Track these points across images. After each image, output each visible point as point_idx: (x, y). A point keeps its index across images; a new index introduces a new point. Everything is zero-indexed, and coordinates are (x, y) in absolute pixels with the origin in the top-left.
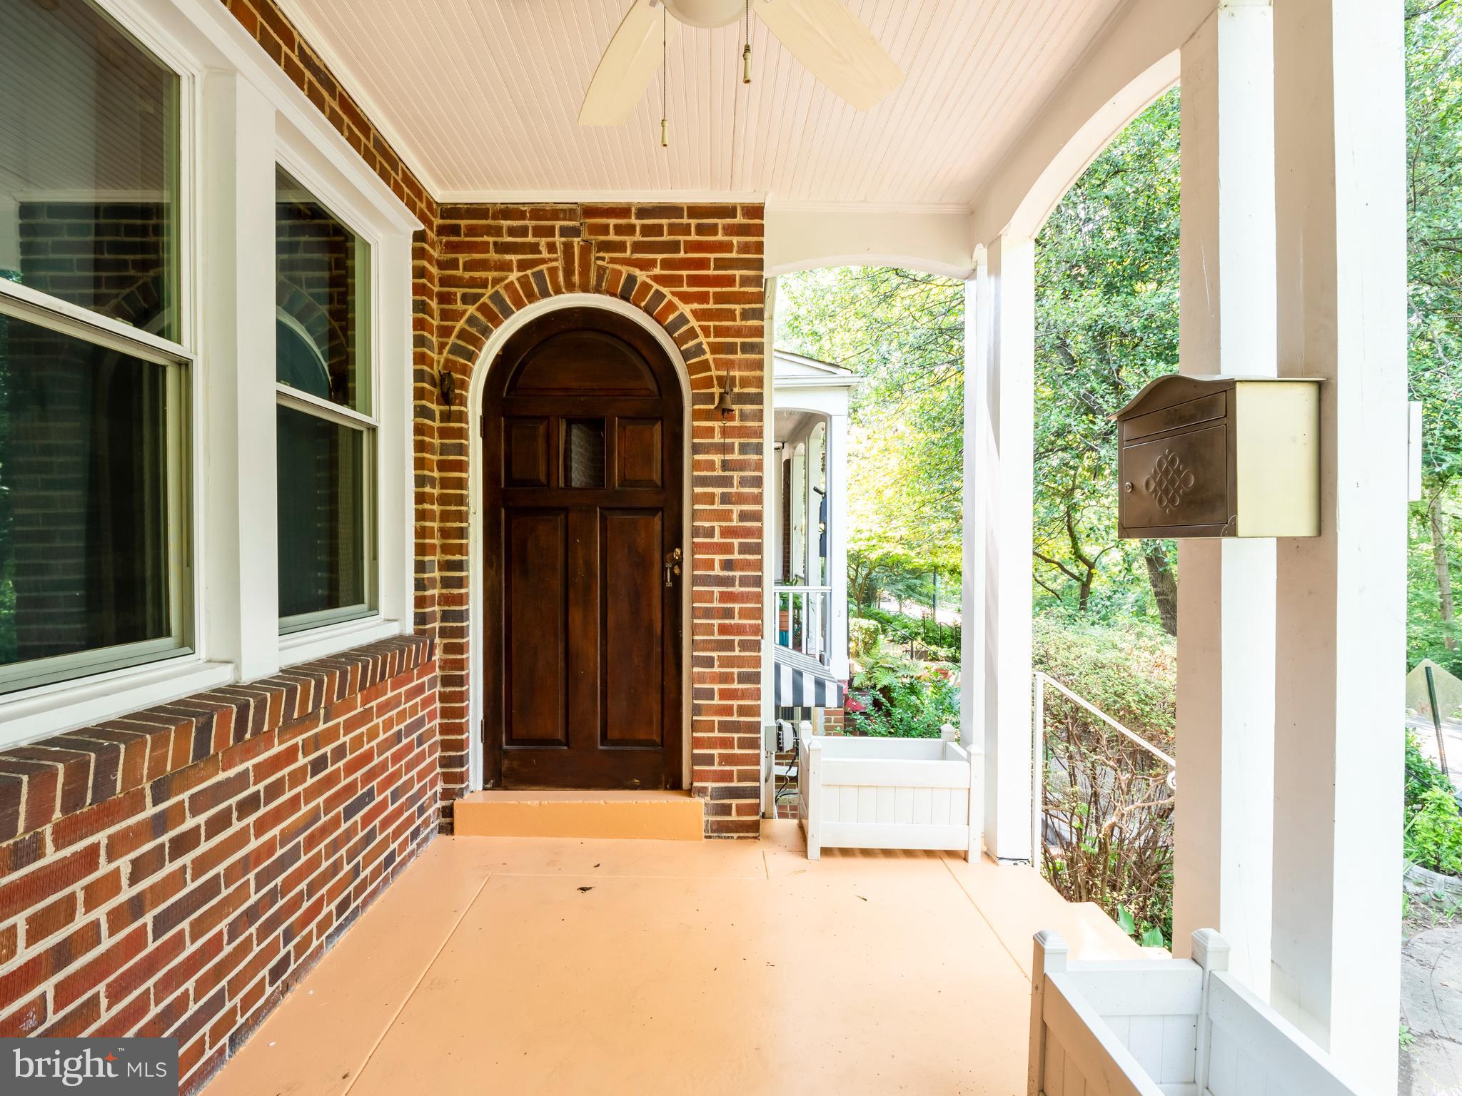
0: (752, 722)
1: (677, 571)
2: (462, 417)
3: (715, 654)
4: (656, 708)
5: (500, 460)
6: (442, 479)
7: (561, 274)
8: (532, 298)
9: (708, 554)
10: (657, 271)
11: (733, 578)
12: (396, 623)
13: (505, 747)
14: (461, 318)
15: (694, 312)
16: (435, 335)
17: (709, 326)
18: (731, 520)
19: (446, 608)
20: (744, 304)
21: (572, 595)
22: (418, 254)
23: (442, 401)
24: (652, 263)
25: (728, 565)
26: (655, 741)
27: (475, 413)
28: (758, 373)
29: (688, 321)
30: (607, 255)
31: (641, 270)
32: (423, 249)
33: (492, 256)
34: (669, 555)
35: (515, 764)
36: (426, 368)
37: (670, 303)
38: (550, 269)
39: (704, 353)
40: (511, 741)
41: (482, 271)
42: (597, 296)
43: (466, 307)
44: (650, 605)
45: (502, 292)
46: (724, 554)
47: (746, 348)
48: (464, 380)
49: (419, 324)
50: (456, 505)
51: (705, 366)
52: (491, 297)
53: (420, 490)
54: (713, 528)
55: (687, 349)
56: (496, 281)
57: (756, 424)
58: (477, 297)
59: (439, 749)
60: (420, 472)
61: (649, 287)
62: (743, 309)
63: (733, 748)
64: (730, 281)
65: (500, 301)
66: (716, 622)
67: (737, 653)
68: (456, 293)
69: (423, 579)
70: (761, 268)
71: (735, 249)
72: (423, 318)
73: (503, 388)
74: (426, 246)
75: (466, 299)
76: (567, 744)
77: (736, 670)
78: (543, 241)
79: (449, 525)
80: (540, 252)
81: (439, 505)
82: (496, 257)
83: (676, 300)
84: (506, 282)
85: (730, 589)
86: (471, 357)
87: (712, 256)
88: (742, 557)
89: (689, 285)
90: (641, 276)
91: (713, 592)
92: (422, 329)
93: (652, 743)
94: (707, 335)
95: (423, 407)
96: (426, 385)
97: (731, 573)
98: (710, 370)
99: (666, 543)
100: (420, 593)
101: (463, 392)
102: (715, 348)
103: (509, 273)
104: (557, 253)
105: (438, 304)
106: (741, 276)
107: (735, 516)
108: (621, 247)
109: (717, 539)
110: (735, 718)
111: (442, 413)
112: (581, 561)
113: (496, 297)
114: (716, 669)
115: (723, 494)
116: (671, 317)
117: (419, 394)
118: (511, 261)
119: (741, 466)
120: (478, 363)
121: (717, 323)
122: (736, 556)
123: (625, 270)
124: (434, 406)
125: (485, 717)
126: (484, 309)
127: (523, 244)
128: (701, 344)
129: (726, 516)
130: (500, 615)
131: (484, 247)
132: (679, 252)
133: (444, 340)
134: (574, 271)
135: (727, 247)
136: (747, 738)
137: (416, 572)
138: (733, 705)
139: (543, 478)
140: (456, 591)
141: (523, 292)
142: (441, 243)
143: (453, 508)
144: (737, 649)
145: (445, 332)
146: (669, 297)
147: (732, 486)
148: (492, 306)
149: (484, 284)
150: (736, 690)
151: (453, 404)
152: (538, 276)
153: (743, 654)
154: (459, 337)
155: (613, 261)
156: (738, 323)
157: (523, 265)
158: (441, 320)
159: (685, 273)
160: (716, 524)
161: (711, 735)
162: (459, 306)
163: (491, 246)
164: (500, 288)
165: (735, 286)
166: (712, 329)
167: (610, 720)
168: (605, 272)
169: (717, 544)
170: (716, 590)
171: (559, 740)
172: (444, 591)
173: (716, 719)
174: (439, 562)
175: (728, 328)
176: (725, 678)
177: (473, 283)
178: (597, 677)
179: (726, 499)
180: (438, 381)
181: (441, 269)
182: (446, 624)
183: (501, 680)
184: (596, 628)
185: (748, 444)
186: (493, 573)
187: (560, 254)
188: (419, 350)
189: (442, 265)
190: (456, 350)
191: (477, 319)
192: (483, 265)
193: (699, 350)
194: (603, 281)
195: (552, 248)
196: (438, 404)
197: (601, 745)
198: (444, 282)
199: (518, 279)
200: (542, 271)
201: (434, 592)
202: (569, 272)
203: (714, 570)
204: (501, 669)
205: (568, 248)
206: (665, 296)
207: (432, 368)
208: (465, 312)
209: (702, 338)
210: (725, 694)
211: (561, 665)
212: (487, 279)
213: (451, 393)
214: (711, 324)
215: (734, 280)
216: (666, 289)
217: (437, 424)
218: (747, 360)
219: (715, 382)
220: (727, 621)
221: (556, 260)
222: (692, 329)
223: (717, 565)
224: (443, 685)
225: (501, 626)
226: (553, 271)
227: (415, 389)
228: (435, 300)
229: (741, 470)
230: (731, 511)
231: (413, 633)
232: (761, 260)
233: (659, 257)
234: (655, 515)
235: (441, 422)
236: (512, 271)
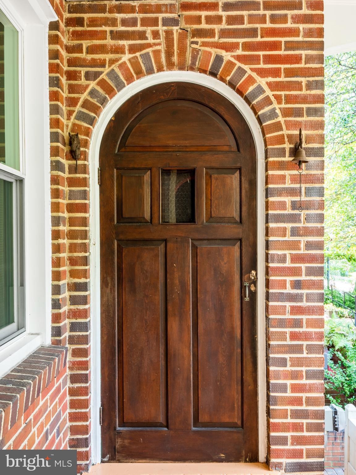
0: (318, 410)
1: (253, 289)
2: (85, 169)
3: (287, 356)
4: (237, 397)
5: (113, 203)
6: (70, 218)
7: (163, 56)
8: (139, 73)
9: (281, 276)
10: (240, 52)
11: (302, 295)
12: (39, 337)
13: (118, 428)
14: (85, 91)
15: (269, 84)
16: (65, 105)
17: (281, 96)
18: (299, 249)
19: (74, 321)
20: (308, 77)
21: (170, 308)
22: (54, 40)
23: (70, 157)
24: (234, 46)
25: (297, 285)
26: (236, 423)
27: (94, 165)
28: (319, 132)
29: (264, 91)
30: (200, 40)
31: (227, 51)
32: (57, 36)
33: (109, 42)
34: (247, 276)
35: (126, 442)
36: (59, 131)
37: (250, 77)
38: (154, 52)
39: (276, 116)
40: (123, 424)
41: (101, 53)
42: (190, 73)
43: (88, 82)
44: (231, 316)
45: (117, 70)
46: (294, 275)
47: (312, 112)
48: (87, 140)
49: (54, 96)
50: (82, 239)
51: (278, 127)
52: (108, 74)
53: (56, 228)
54: (285, 255)
55: (263, 114)
56: (112, 62)
57: (319, 172)
58: (97, 75)
59: (69, 433)
60: (55, 214)
61: (233, 65)
62: (308, 81)
63: (303, 431)
64: (298, 59)
65: (116, 78)
66: (288, 330)
67: (305, 355)
68: (80, 71)
69: (59, 300)
70: (322, 49)
71: (301, 34)
72: (57, 91)
73: (115, 146)
74: (59, 34)
75: (88, 76)
76: (167, 426)
77: (304, 369)
78: (149, 30)
79: (76, 254)
80: (146, 38)
81: (68, 239)
82: (113, 42)
83: (254, 75)
84: (120, 62)
85: (299, 304)
86: (92, 121)
87: (283, 39)
88: (308, 278)
89: (265, 63)
90: (227, 56)
91: (285, 306)
92: (57, 100)
93: (234, 426)
94: (279, 102)
95: (58, 162)
96: (59, 144)
97: (299, 291)
98: (281, 129)
99: (244, 266)
100: (56, 311)
101: (86, 150)
102: (286, 113)
103: (122, 55)
104: (159, 39)
105: (67, 80)
106: (306, 55)
107: (302, 246)
108: (211, 33)
109: (288, 264)
110: (304, 407)
111: (70, 167)
112: (177, 281)
113: (112, 74)
114: (289, 368)
115: (293, 228)
116: (251, 89)
117: (55, 152)
118: (124, 45)
119: (308, 206)
120: (96, 126)
121: (287, 93)
122: (303, 278)
123: (214, 51)
124: (64, 161)
125: (102, 405)
126: (102, 83)
127: (133, 32)
128: (274, 109)
129: (295, 245)
130: (114, 323)
131: (102, 35)
132: (257, 37)
133: (72, 108)
134: (174, 53)
135: (294, 32)
136: (314, 423)
137: (53, 294)
138: (302, 397)
139: (147, 216)
140: (81, 307)
141: (134, 70)
142: (68, 32)
143: (79, 241)
144: (305, 351)
145: (72, 102)
146: (249, 72)
147: (300, 221)
148: (109, 81)
149: (102, 64)
150: (305, 385)
151: (79, 159)
152: (146, 57)
153: (310, 356)
154: (83, 106)
155: (204, 44)
156: (304, 92)
157: (133, 49)
158: (69, 93)
159: (261, 53)
160: (287, 252)
161: (284, 421)
162: (83, 81)
163: (108, 34)
164: (115, 67)
165: (301, 63)
166: (283, 98)
167: (200, 407)
168: (198, 54)
169: (289, 268)
170: (288, 304)
171: (161, 423)
172: (73, 307)
173: (289, 408)
174: (68, 284)
175: (296, 97)
176: (295, 375)
177: (94, 63)
178: (190, 372)
179: (295, 232)
180: (67, 141)
181: (69, 53)
182: (74, 333)
183: (115, 376)
184: (189, 334)
185: (313, 188)
186: (108, 290)
187: (162, 40)
188: (54, 116)
189: (69, 49)
190: (81, 116)
191: (97, 91)
192: (102, 49)
193: (273, 114)
194: (196, 61)
195: (156, 35)
196: (68, 159)
197: (194, 427)
198: (71, 63)
199: (129, 60)
200: (148, 53)
201: (65, 309)
202: (169, 54)
203: (286, 288)
204: (115, 366)
205: (169, 34)
206: (246, 72)
207: (63, 131)
208: (87, 86)
209: (275, 105)
210: (295, 388)
211: (162, 363)
212: (105, 60)
213: (77, 150)
214: (283, 93)
215: (301, 59)
216: (247, 66)
217: (66, 175)
218: (311, 122)
219: (286, 140)
220: (297, 330)
221: (159, 44)
222: (268, 98)
223: (288, 285)
224: (72, 382)
225: (115, 333)
226: (157, 53)
227: (52, 148)
228: (65, 77)
229: (307, 209)
230: (299, 242)
231: (51, 343)
232: (322, 43)
233: (241, 41)
234: (234, 245)
235: (70, 173)
236: (125, 54)
